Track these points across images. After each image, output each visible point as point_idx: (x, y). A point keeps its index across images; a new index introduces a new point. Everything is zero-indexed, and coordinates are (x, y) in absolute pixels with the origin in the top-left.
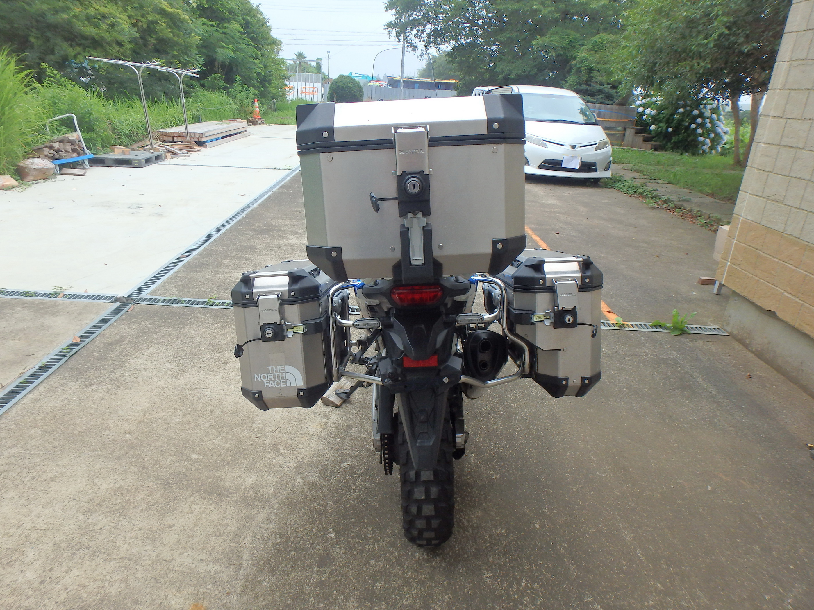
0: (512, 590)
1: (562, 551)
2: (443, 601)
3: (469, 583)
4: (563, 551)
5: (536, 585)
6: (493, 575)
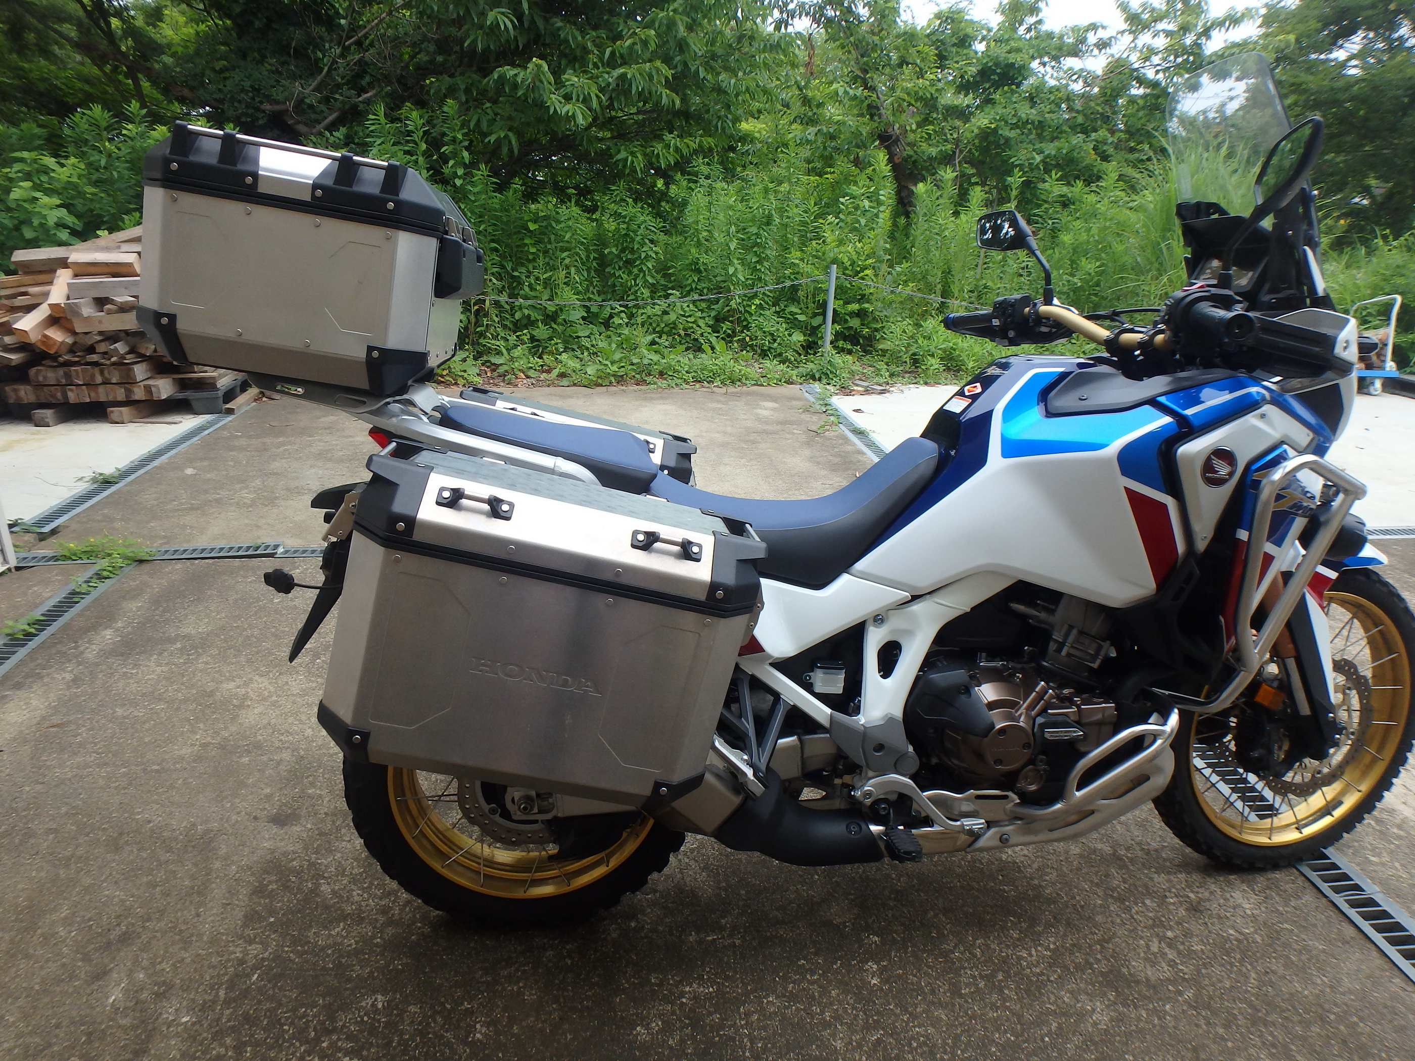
0: (339, 1039)
2: (345, 938)
3: (371, 972)
6: (377, 1009)
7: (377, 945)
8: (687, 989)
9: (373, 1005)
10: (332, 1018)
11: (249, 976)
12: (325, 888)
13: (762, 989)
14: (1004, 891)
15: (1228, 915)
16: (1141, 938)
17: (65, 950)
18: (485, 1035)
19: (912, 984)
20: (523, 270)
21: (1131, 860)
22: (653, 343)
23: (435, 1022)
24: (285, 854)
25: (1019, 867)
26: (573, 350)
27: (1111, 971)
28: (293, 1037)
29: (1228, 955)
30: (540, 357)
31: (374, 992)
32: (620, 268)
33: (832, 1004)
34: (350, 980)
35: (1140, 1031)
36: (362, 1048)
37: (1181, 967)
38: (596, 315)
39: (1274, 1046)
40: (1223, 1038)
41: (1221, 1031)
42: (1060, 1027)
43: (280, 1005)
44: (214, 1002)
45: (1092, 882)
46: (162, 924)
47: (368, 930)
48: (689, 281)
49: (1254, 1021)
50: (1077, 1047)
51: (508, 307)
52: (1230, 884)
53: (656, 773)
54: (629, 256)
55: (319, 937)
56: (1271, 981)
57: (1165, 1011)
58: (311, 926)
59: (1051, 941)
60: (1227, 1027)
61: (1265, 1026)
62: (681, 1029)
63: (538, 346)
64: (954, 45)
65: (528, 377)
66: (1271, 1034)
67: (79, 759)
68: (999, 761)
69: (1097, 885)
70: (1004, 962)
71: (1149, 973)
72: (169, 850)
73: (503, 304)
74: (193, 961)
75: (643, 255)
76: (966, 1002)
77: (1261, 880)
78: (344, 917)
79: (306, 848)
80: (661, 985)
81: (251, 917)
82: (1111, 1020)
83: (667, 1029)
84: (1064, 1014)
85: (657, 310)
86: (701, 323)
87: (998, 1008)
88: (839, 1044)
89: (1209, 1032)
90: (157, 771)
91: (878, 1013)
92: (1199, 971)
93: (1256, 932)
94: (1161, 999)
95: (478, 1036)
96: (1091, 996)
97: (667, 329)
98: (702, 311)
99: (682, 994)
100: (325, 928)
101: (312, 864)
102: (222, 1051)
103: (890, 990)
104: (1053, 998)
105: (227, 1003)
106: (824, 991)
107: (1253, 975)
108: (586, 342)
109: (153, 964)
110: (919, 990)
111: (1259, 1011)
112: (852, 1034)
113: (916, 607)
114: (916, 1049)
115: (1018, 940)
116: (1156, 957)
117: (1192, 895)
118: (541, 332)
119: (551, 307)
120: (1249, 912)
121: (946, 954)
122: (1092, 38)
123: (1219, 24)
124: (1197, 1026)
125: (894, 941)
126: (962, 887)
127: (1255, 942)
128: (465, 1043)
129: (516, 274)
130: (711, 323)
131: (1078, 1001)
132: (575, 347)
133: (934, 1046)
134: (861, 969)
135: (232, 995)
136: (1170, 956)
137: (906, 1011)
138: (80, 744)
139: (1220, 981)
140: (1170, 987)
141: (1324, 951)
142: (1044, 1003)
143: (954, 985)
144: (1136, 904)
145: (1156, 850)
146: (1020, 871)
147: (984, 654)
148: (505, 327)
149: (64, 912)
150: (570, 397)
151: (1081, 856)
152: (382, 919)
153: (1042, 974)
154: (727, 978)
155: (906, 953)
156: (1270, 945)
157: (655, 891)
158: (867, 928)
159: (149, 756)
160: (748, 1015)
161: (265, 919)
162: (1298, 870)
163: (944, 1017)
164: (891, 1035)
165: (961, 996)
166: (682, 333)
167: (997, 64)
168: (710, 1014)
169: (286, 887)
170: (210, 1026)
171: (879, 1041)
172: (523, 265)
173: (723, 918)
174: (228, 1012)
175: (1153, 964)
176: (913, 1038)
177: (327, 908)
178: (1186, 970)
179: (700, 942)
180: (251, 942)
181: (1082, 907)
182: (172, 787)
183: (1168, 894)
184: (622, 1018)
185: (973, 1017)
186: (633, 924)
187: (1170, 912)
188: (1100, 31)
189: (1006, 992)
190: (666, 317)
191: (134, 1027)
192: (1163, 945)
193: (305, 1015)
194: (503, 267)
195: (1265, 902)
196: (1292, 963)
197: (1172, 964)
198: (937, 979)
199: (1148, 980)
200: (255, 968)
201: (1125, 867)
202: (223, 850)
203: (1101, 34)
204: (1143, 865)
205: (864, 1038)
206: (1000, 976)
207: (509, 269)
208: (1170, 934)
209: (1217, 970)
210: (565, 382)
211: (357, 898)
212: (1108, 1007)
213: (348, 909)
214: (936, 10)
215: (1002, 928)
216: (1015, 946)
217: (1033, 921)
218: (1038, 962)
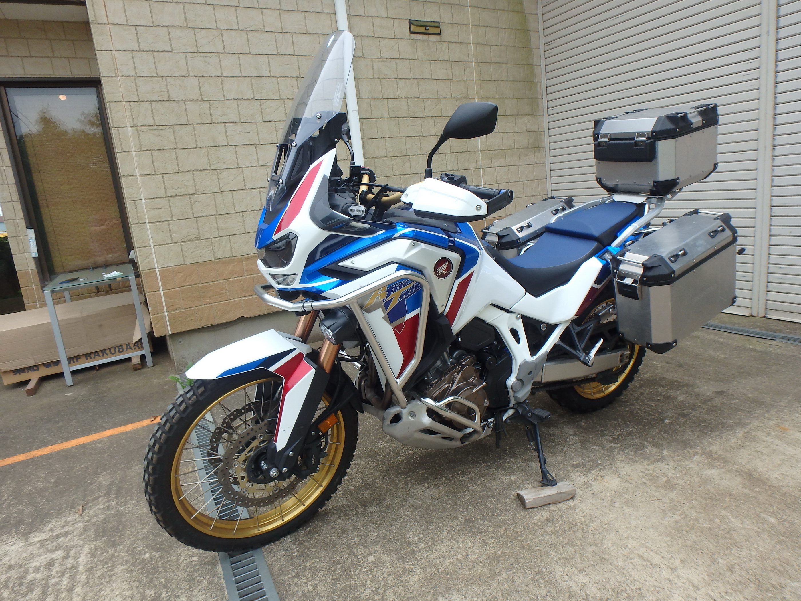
14: (423, 470)
16: (360, 472)
21: (357, 507)
45: (380, 488)
69: (377, 488)
96: (384, 448)
126: (443, 465)
144: (359, 485)
146: (417, 481)
151: (385, 499)
181: (386, 475)
199: (361, 459)
201: (360, 502)
215: (421, 457)
216: (415, 453)
217: (408, 463)
218: (405, 451)
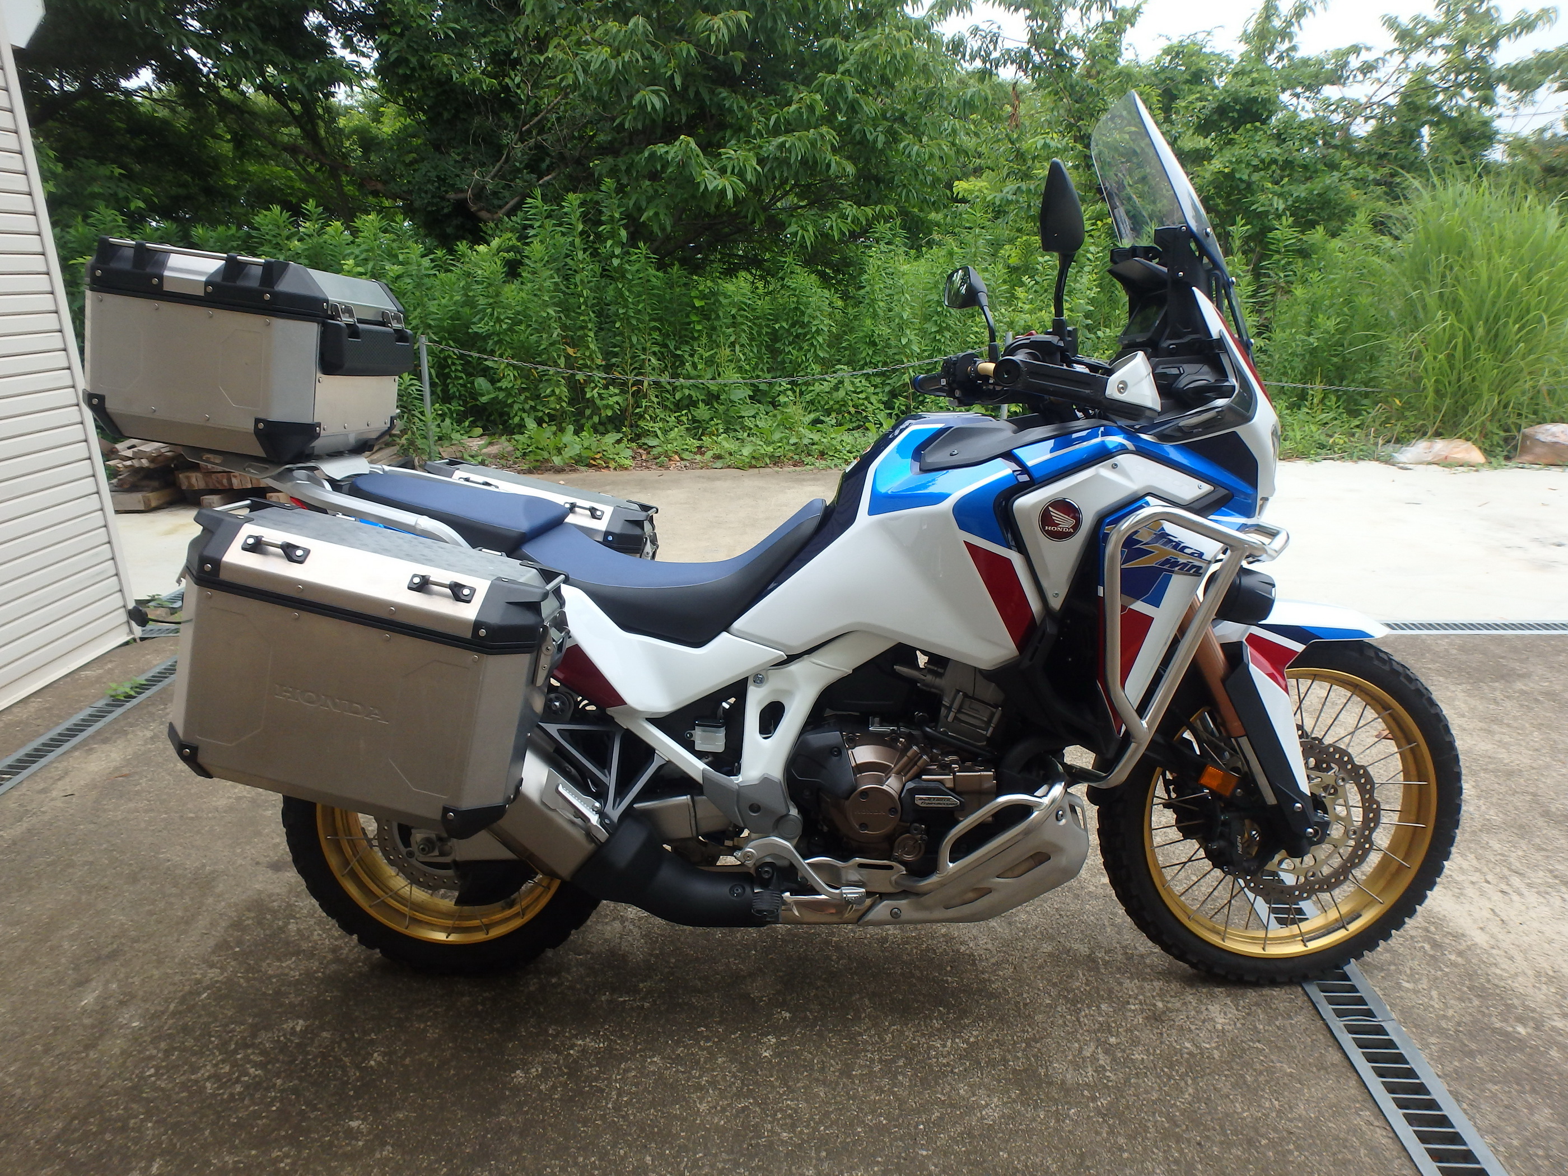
1: (276, 1154)
2: (292, 970)
3: (303, 1001)
4: (274, 1155)
5: (238, 1088)
6: (295, 1032)
7: (316, 979)
8: (580, 1042)
9: (293, 1028)
10: (254, 1036)
11: (199, 994)
12: (292, 927)
13: (650, 1050)
14: (947, 981)
15: (1193, 1027)
16: (1078, 1041)
17: (63, 960)
18: (379, 1063)
19: (805, 1060)
20: (687, 348)
21: (1106, 963)
22: (816, 422)
23: (340, 1046)
24: (270, 896)
25: (974, 960)
26: (735, 430)
27: (1025, 1070)
28: (217, 1047)
29: (1171, 1067)
30: (700, 439)
31: (299, 1017)
32: (790, 344)
33: (713, 1070)
34: (281, 1005)
35: (1029, 1131)
36: (269, 1062)
37: (1108, 1074)
38: (765, 393)
39: (1177, 1162)
40: (1121, 1149)
41: (1121, 1140)
42: (941, 1118)
43: (216, 1020)
44: (163, 1013)
45: (1049, 981)
46: (146, 946)
47: (315, 965)
48: (864, 355)
49: (1166, 1135)
50: (950, 1138)
51: (668, 387)
52: (1212, 996)
53: (444, 799)
54: (800, 331)
55: (271, 967)
56: (1209, 1098)
57: (1068, 1115)
58: (267, 958)
59: (973, 1035)
60: (1131, 1138)
61: (1177, 1142)
62: (557, 1077)
63: (698, 428)
64: (1187, 82)
65: (682, 459)
66: (1181, 1151)
67: (132, 805)
68: (864, 826)
69: (1055, 985)
70: (912, 1049)
71: (1069, 1076)
72: (176, 885)
73: (664, 384)
74: (160, 979)
75: (814, 329)
76: (853, 1083)
77: (1252, 995)
78: (297, 953)
79: (290, 892)
80: (555, 1036)
81: (222, 946)
82: (1003, 1116)
83: (543, 1077)
84: (952, 1106)
85: (826, 387)
86: (873, 399)
87: (883, 1092)
88: (703, 1107)
89: (1107, 1140)
90: (192, 818)
91: (757, 1083)
92: (1127, 1080)
93: (1217, 1048)
94: (1067, 1103)
95: (372, 1063)
96: (991, 1092)
97: (837, 406)
98: (875, 386)
99: (572, 1047)
100: (279, 960)
101: (289, 906)
102: (155, 1052)
103: (779, 1064)
104: (948, 1088)
105: (173, 1014)
106: (712, 1057)
107: (1191, 1091)
108: (748, 423)
109: (127, 977)
110: (809, 1067)
111: (1178, 1126)
112: (722, 1098)
113: (794, 667)
114: (778, 1120)
115: (938, 1030)
116: (1084, 1061)
117: (1160, 1005)
118: (702, 412)
119: (714, 387)
120: (1219, 1027)
121: (852, 1037)
122: (1354, 62)
123: (1509, 31)
124: (1097, 1133)
125: (806, 1018)
126: (902, 974)
127: (1210, 1057)
128: (358, 1067)
129: (679, 352)
130: (885, 399)
131: (974, 1095)
132: (738, 428)
133: (800, 1119)
134: (758, 1042)
135: (181, 1008)
136: (1101, 1062)
137: (786, 1085)
138: (138, 793)
139: (1147, 1092)
140: (1086, 1093)
141: (1291, 1075)
142: (936, 1092)
143: (847, 1065)
144: (1089, 1007)
145: (1142, 956)
146: (974, 964)
147: (877, 719)
148: (665, 407)
149: (74, 929)
150: (718, 479)
151: (1050, 955)
152: (330, 956)
153: (948, 1064)
154: (622, 1036)
155: (812, 1030)
156: (1226, 1062)
157: (588, 952)
158: (784, 1005)
159: (190, 806)
160: (626, 1071)
161: (232, 948)
162: (1303, 989)
163: (822, 1094)
164: (759, 1105)
165: (850, 1076)
166: (852, 410)
167: (1236, 100)
168: (591, 1066)
169: (260, 923)
170: (153, 1031)
171: (744, 1109)
172: (687, 343)
173: (643, 981)
174: (171, 1022)
175: (1077, 1067)
176: (781, 1110)
177: (287, 943)
178: (1113, 1077)
179: (610, 1002)
180: (212, 966)
181: (1025, 1005)
182: (198, 832)
183: (1131, 1000)
184: (508, 1061)
185: (854, 1098)
186: (554, 980)
187: (1126, 1019)
188: (1363, 52)
189: (900, 1078)
190: (835, 394)
191: (93, 1026)
192: (1100, 1050)
193: (233, 1031)
194: (666, 346)
195: (1244, 1018)
196: (1245, 1082)
197: (1100, 1070)
198: (833, 1058)
199: (1063, 1082)
200: (207, 988)
201: (1096, 969)
202: (220, 888)
203: (1365, 56)
204: (1119, 969)
205: (729, 1105)
206: (901, 1063)
207: (672, 348)
208: (1113, 1040)
209: (1150, 1081)
210: (719, 464)
211: (316, 937)
212: (1004, 1104)
213: (305, 945)
214: (1164, 44)
215: (926, 1017)
216: (931, 1035)
217: (964, 1013)
218: (949, 1053)
